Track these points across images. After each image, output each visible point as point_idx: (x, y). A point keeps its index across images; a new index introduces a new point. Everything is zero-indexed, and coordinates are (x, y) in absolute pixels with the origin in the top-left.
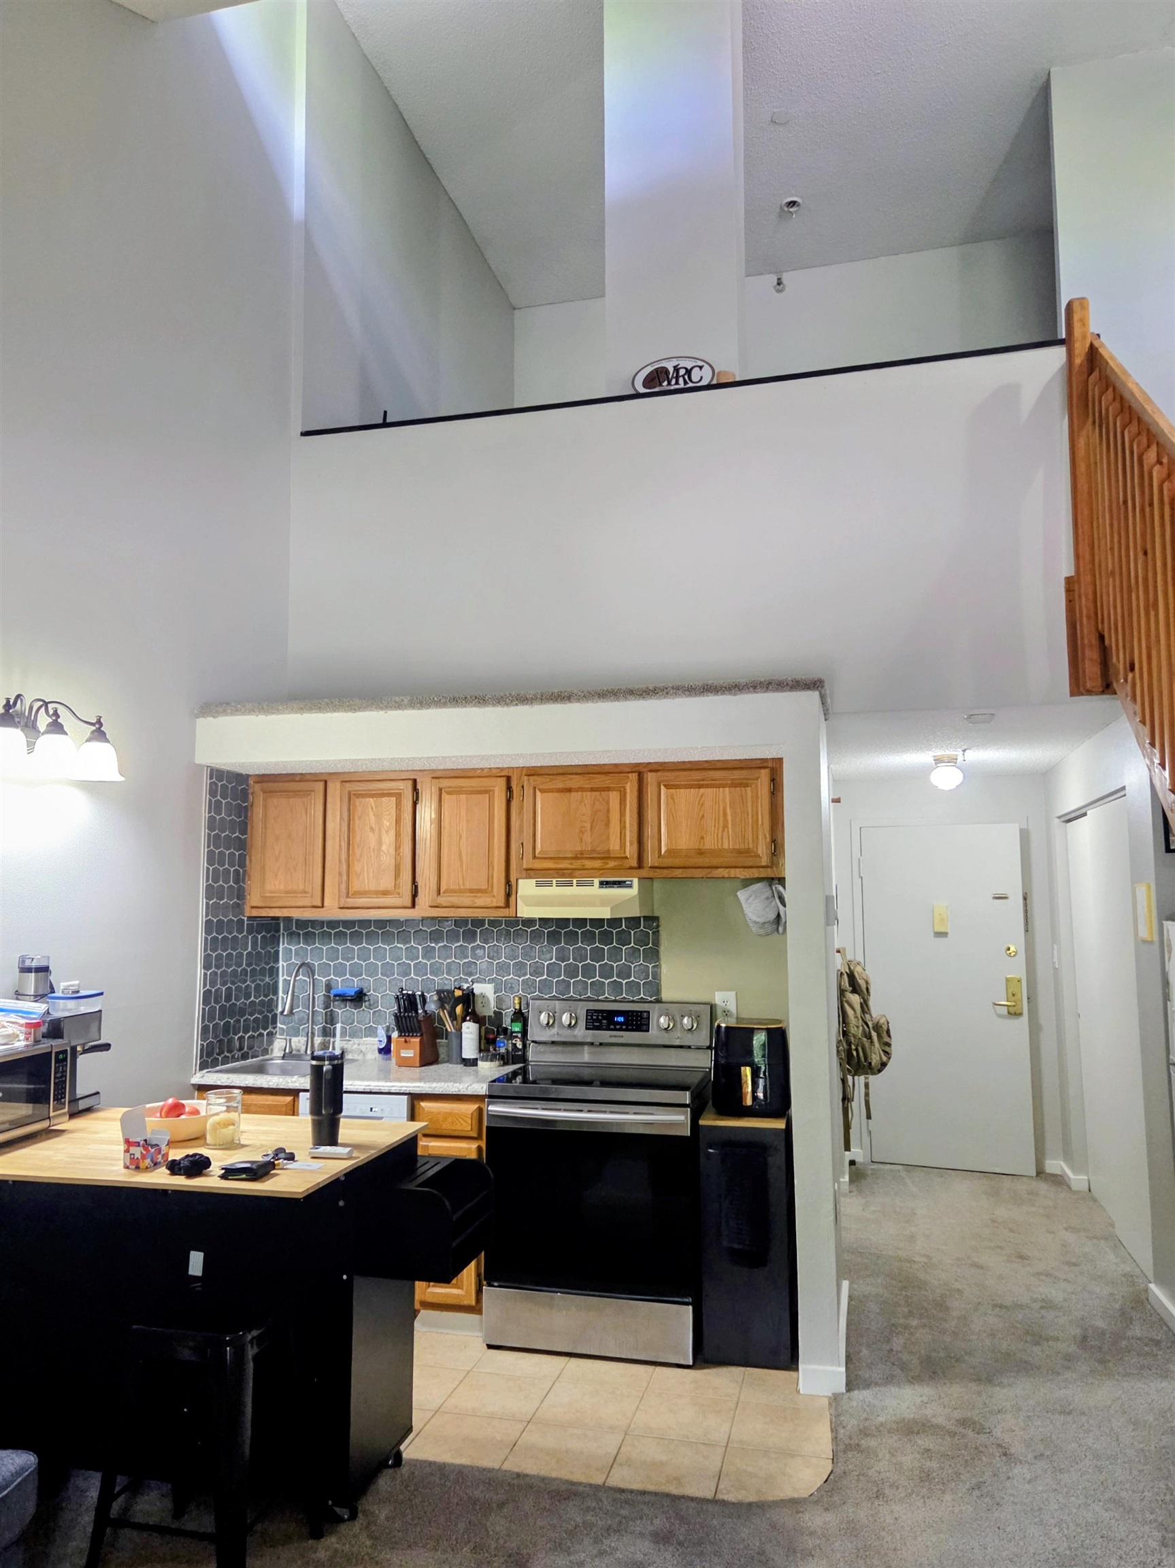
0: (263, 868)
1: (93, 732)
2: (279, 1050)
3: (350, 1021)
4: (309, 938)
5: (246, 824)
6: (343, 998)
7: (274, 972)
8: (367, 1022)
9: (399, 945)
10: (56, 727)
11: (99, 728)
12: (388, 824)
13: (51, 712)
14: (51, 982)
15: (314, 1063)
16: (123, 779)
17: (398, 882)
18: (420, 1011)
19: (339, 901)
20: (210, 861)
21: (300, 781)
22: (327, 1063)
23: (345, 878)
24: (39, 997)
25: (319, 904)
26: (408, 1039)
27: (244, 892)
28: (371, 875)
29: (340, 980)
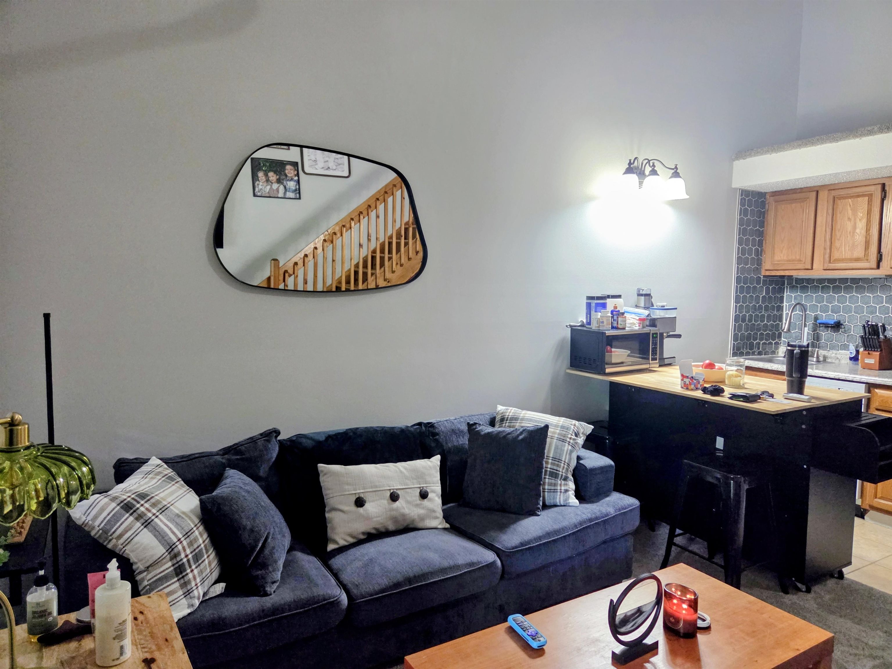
0: (773, 247)
1: (673, 173)
2: (782, 353)
3: (830, 340)
4: (804, 289)
5: (764, 222)
6: (826, 326)
7: (780, 309)
8: (843, 341)
9: (868, 294)
10: (654, 172)
11: (676, 171)
12: (861, 215)
13: (651, 164)
14: (652, 301)
15: (789, 348)
16: (688, 197)
17: (867, 253)
18: (881, 336)
19: (823, 266)
20: (740, 243)
21: (800, 193)
22: (797, 349)
23: (828, 251)
24: (646, 308)
25: (810, 267)
26: (870, 352)
27: (761, 261)
28: (847, 248)
29: (824, 315)
